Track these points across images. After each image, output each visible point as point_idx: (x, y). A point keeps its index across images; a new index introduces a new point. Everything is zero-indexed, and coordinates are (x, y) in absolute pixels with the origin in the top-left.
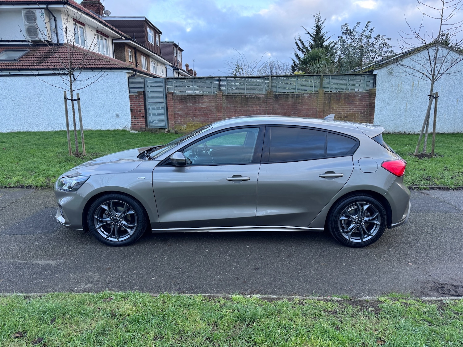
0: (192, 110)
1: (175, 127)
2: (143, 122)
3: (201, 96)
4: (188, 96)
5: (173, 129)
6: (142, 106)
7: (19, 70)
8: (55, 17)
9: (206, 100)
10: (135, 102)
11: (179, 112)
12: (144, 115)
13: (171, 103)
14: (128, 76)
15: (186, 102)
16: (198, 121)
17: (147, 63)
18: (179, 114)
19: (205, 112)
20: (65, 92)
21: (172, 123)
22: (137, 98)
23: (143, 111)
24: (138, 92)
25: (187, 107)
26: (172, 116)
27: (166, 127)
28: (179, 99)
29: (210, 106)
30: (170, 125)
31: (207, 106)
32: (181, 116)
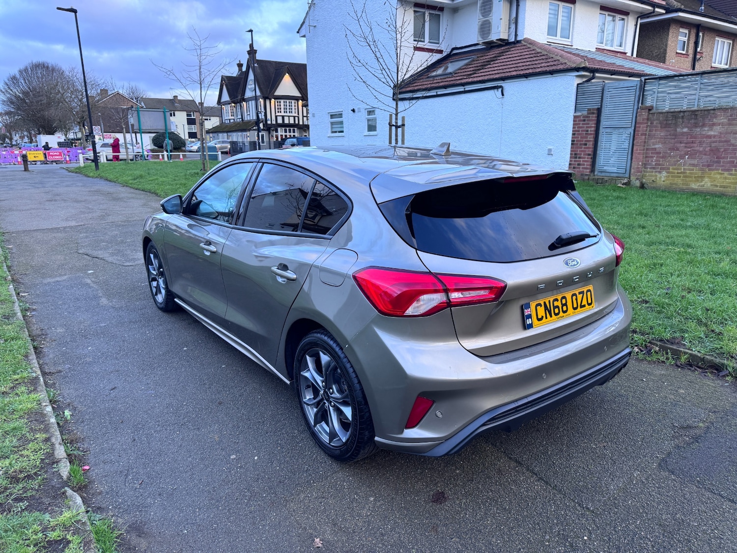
0: (685, 142)
1: (643, 177)
2: (587, 165)
3: (712, 112)
4: (681, 112)
5: (637, 179)
6: (591, 134)
9: (722, 119)
10: (581, 127)
11: (657, 146)
12: (590, 151)
13: (642, 128)
14: (578, 83)
15: (676, 125)
16: (693, 165)
17: (732, 51)
18: (655, 149)
19: (713, 145)
20: (391, 116)
21: (638, 168)
22: (584, 120)
23: (591, 145)
24: (589, 110)
25: (675, 135)
26: (639, 154)
27: (627, 175)
28: (661, 119)
29: (726, 133)
30: (632, 170)
31: (721, 133)
32: (660, 153)
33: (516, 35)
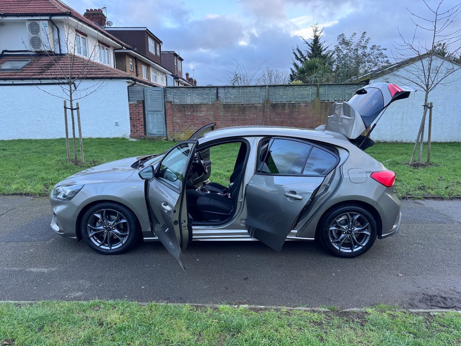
0: (190, 119)
1: (173, 136)
2: (142, 130)
3: (200, 105)
4: (186, 105)
5: (171, 137)
6: (141, 114)
7: (22, 79)
8: (58, 28)
9: (204, 109)
10: (135, 110)
11: (177, 121)
12: (143, 123)
13: (169, 112)
14: (128, 85)
15: (185, 111)
17: (148, 72)
19: (203, 120)
20: (65, 102)
21: (171, 132)
22: (136, 107)
23: (142, 120)
24: (138, 101)
25: (185, 115)
26: (170, 125)
27: (165, 135)
28: (177, 108)
29: (207, 115)
30: (168, 133)
31: (205, 115)
32: (179, 124)
33: (60, 50)
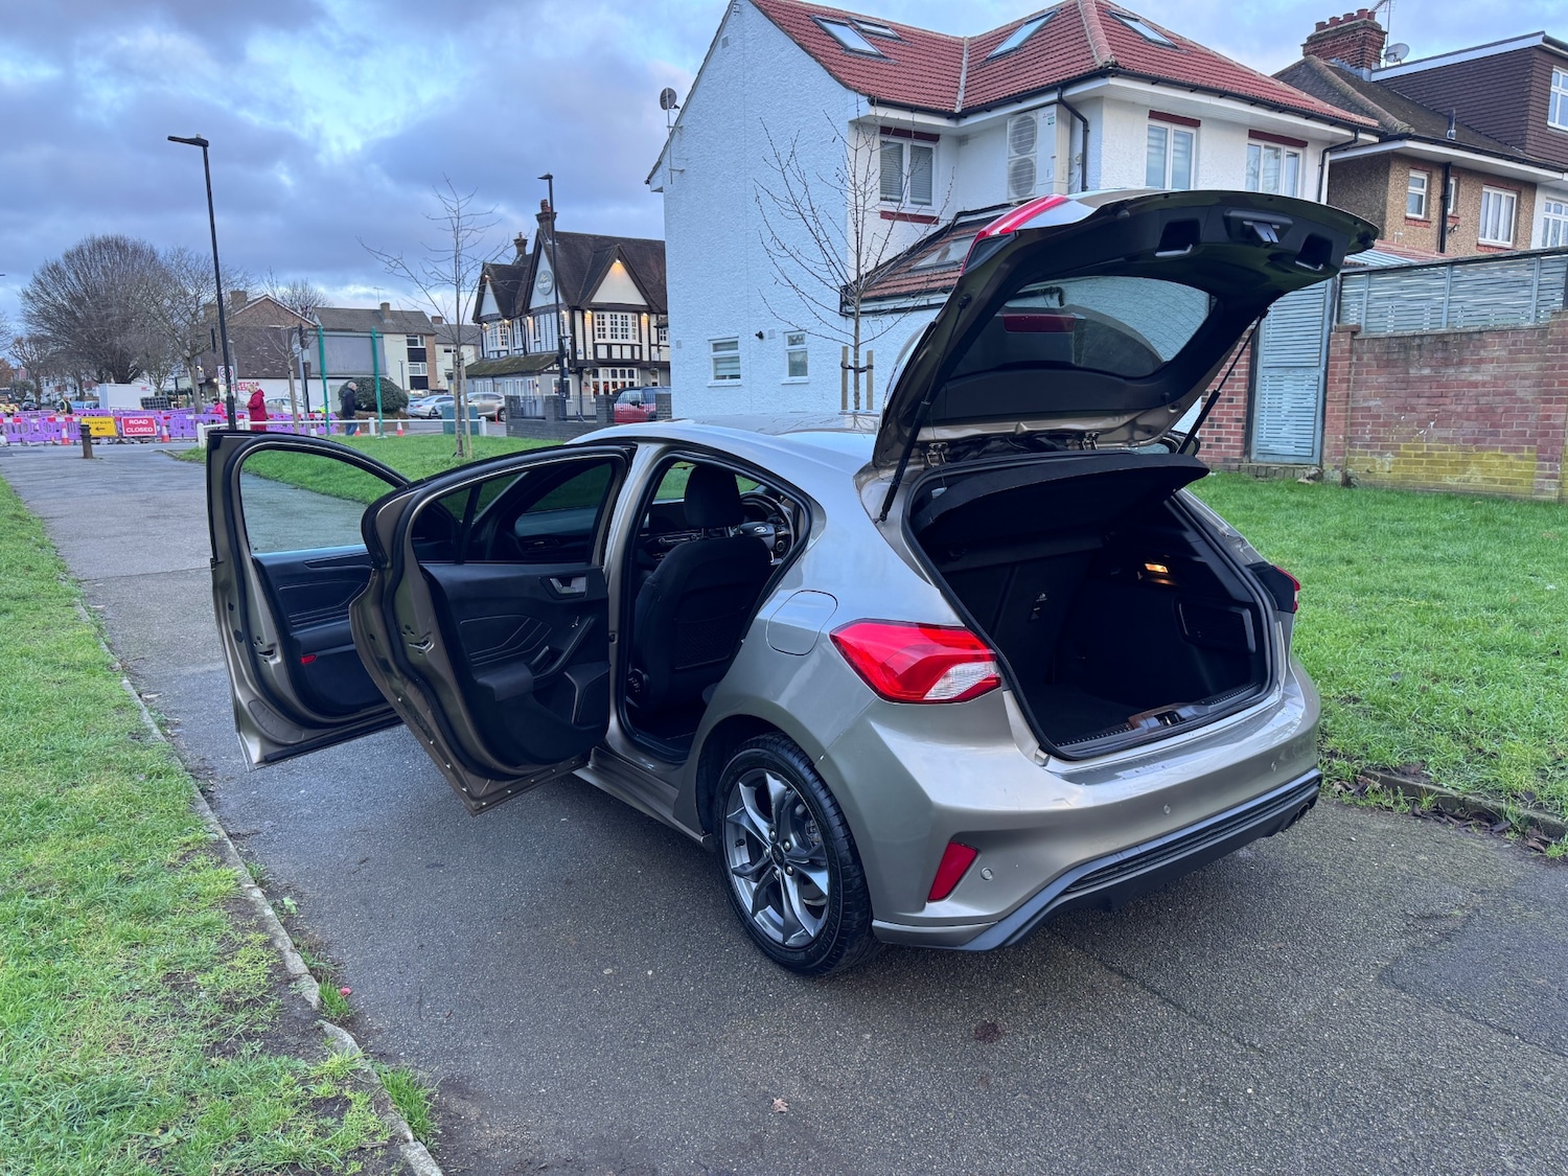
0: (1426, 395)
1: (1348, 463)
2: (1236, 439)
3: (1477, 336)
4: (1415, 336)
5: (1336, 467)
6: (1240, 380)
8: (1085, 121)
9: (1496, 349)
11: (1372, 403)
12: (1240, 413)
13: (1341, 368)
15: (1407, 362)
16: (1446, 440)
17: (1518, 213)
18: (1369, 408)
19: (1483, 400)
20: (845, 349)
21: (1337, 446)
23: (1240, 400)
25: (1407, 382)
26: (1338, 418)
27: (1316, 461)
28: (1377, 350)
29: (1507, 378)
30: (1326, 451)
31: (1495, 378)
32: (1379, 417)
